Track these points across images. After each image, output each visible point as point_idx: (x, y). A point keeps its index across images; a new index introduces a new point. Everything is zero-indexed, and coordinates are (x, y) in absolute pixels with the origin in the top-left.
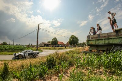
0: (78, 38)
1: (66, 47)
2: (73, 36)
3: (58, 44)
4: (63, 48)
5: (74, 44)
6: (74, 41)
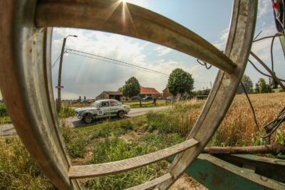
1: (155, 100)
2: (177, 70)
3: (141, 93)
4: (146, 103)
5: (182, 92)
6: (180, 85)
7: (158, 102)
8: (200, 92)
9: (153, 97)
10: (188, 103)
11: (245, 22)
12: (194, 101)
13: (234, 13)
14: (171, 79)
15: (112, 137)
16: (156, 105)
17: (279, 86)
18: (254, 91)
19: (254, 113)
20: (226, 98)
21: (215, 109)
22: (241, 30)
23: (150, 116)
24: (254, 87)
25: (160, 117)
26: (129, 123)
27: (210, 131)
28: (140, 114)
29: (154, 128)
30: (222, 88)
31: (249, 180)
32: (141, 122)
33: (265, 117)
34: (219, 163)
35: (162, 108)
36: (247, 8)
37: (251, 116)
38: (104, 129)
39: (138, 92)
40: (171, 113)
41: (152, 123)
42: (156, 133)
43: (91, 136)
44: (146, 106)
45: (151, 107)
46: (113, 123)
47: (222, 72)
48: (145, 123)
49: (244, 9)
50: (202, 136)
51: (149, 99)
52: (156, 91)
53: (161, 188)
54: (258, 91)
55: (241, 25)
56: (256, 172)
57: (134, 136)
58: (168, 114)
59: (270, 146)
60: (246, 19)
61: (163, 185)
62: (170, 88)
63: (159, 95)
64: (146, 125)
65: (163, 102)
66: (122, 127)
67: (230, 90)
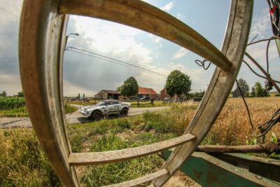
0: (190, 79)
2: (176, 71)
3: (139, 93)
4: (144, 103)
5: (179, 93)
6: (178, 86)
7: (156, 102)
8: (197, 94)
9: (151, 97)
10: (184, 104)
11: (241, 24)
12: (190, 103)
13: (231, 15)
14: (169, 81)
15: (109, 135)
16: (153, 106)
17: (273, 87)
18: (250, 95)
19: (249, 116)
20: (221, 93)
21: (212, 104)
22: (237, 31)
23: (147, 116)
24: (250, 91)
25: (157, 117)
26: (126, 122)
27: (207, 126)
28: (137, 114)
29: (150, 128)
30: (218, 85)
31: (243, 178)
32: (139, 121)
33: (260, 120)
34: (214, 161)
35: (159, 109)
36: (243, 11)
37: (246, 118)
38: (101, 127)
39: (136, 92)
40: (168, 113)
41: (149, 122)
42: (152, 132)
43: (88, 133)
44: (143, 106)
45: (148, 107)
46: (110, 121)
47: (219, 69)
48: (142, 122)
49: (240, 12)
50: (199, 131)
51: (147, 99)
52: (154, 92)
53: (156, 184)
54: (253, 95)
55: (237, 26)
56: (250, 171)
57: (131, 135)
58: (165, 115)
59: (264, 145)
60: (241, 21)
61: (158, 181)
62: (167, 89)
63: (156, 95)
64: (143, 124)
65: (161, 102)
66: (119, 125)
67: (226, 86)
